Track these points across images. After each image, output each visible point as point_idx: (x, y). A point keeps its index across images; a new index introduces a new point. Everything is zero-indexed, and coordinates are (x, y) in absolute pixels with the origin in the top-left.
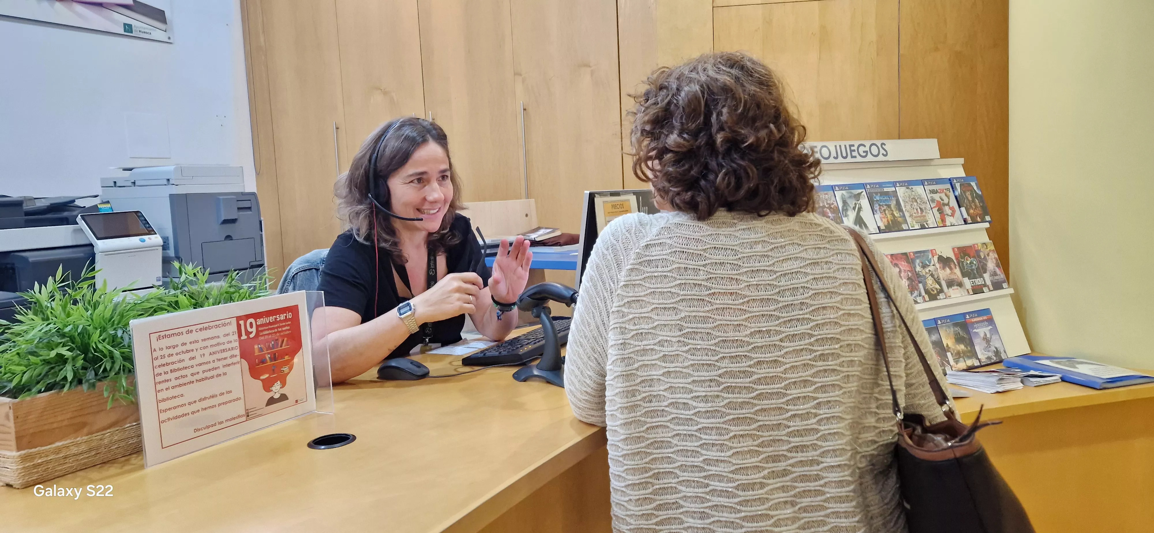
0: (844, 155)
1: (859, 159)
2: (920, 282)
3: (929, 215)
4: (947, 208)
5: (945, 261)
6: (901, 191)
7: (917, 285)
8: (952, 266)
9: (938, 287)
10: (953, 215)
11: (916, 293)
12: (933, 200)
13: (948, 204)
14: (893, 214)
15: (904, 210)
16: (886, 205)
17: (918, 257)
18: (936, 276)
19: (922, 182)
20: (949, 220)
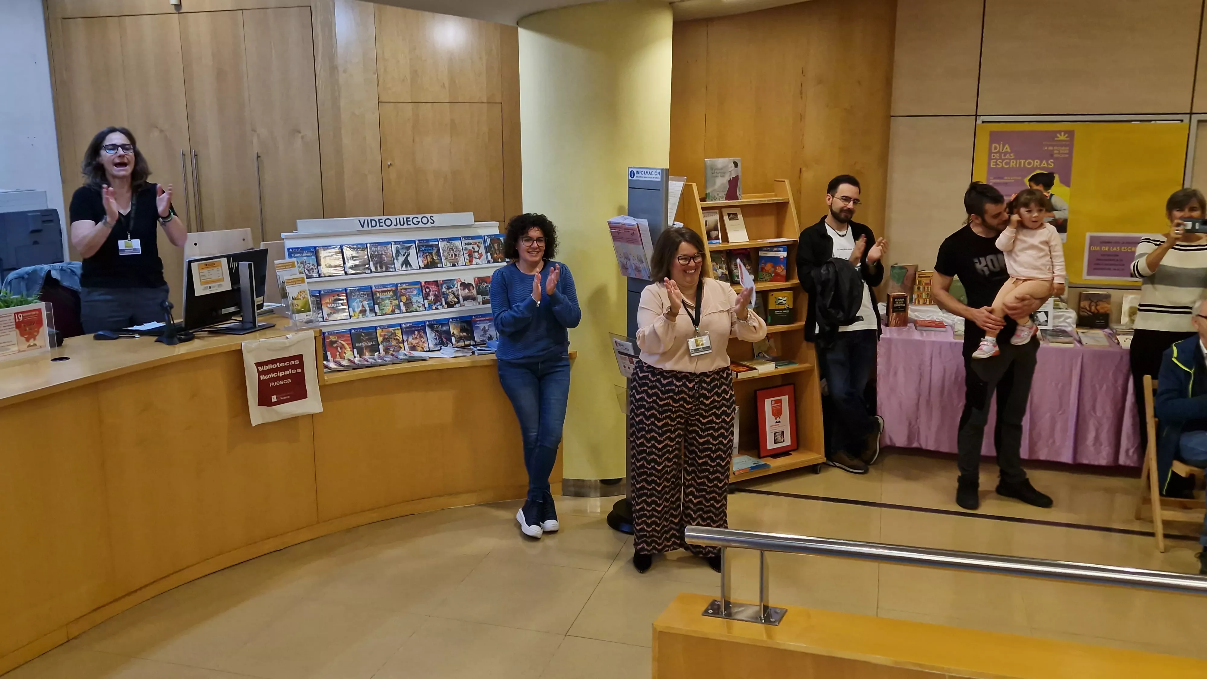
0: (402, 223)
1: (413, 226)
2: (443, 297)
3: (461, 259)
4: (476, 254)
5: (465, 285)
6: (442, 245)
7: (441, 299)
8: (471, 288)
9: (456, 300)
10: (479, 258)
11: (439, 303)
12: (466, 249)
13: (478, 252)
14: (433, 258)
15: (442, 255)
16: (428, 253)
17: (444, 283)
18: (456, 294)
19: (459, 239)
20: (475, 261)
